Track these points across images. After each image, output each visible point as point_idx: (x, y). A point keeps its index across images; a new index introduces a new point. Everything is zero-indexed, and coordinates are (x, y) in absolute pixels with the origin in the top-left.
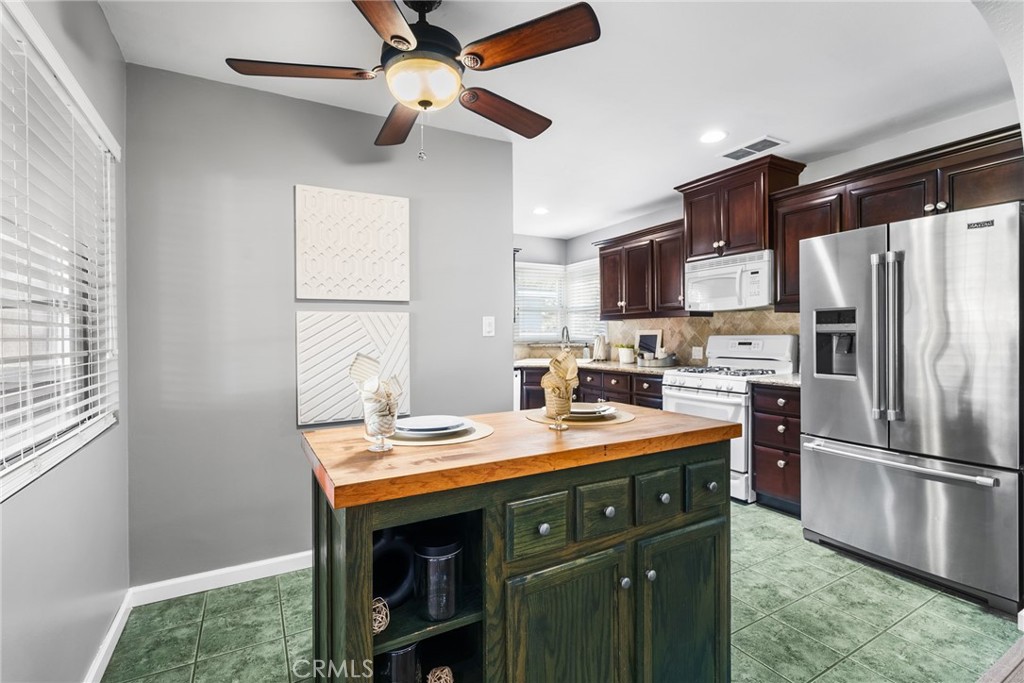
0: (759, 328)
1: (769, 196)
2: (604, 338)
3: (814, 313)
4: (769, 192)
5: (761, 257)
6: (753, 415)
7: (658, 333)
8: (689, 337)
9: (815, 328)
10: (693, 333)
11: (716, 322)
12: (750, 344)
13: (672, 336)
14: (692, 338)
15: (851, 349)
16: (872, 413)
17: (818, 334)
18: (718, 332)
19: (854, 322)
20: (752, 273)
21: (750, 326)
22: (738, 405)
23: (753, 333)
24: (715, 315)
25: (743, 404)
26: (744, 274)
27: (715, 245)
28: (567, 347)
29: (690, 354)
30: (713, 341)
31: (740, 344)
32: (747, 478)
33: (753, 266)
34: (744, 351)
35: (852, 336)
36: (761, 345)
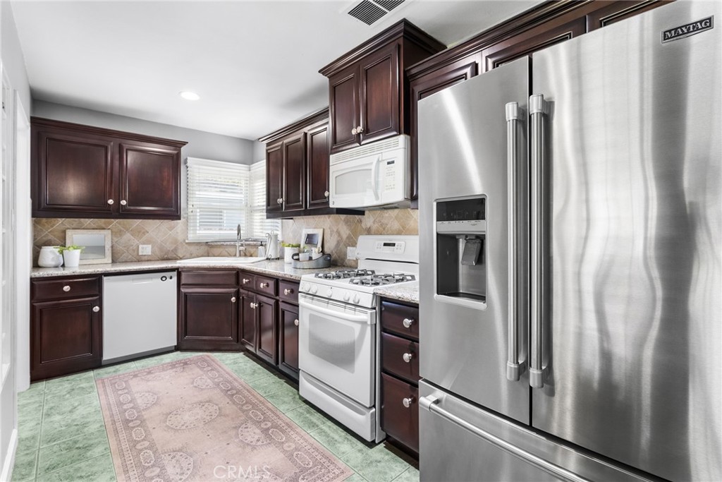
0: (404, 227)
1: (405, 72)
2: (276, 236)
3: (435, 204)
4: (405, 67)
5: (397, 144)
6: (382, 337)
7: (319, 232)
8: (345, 237)
9: (436, 227)
10: (348, 232)
11: (368, 220)
12: (394, 245)
13: (331, 235)
14: (347, 238)
15: (480, 259)
16: (507, 369)
17: (438, 234)
18: (369, 232)
19: (484, 218)
20: (389, 163)
21: (396, 226)
22: (363, 323)
23: (399, 233)
24: (366, 213)
25: (369, 323)
26: (381, 164)
27: (354, 132)
28: (242, 245)
29: (345, 254)
30: (363, 240)
31: (385, 245)
32: (373, 415)
33: (388, 155)
34: (387, 253)
35: (481, 239)
36: (403, 245)
